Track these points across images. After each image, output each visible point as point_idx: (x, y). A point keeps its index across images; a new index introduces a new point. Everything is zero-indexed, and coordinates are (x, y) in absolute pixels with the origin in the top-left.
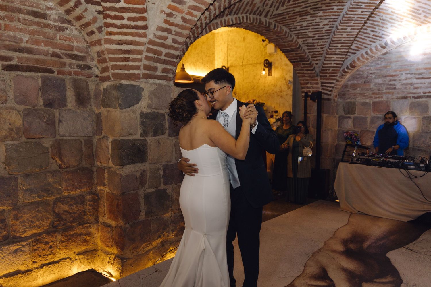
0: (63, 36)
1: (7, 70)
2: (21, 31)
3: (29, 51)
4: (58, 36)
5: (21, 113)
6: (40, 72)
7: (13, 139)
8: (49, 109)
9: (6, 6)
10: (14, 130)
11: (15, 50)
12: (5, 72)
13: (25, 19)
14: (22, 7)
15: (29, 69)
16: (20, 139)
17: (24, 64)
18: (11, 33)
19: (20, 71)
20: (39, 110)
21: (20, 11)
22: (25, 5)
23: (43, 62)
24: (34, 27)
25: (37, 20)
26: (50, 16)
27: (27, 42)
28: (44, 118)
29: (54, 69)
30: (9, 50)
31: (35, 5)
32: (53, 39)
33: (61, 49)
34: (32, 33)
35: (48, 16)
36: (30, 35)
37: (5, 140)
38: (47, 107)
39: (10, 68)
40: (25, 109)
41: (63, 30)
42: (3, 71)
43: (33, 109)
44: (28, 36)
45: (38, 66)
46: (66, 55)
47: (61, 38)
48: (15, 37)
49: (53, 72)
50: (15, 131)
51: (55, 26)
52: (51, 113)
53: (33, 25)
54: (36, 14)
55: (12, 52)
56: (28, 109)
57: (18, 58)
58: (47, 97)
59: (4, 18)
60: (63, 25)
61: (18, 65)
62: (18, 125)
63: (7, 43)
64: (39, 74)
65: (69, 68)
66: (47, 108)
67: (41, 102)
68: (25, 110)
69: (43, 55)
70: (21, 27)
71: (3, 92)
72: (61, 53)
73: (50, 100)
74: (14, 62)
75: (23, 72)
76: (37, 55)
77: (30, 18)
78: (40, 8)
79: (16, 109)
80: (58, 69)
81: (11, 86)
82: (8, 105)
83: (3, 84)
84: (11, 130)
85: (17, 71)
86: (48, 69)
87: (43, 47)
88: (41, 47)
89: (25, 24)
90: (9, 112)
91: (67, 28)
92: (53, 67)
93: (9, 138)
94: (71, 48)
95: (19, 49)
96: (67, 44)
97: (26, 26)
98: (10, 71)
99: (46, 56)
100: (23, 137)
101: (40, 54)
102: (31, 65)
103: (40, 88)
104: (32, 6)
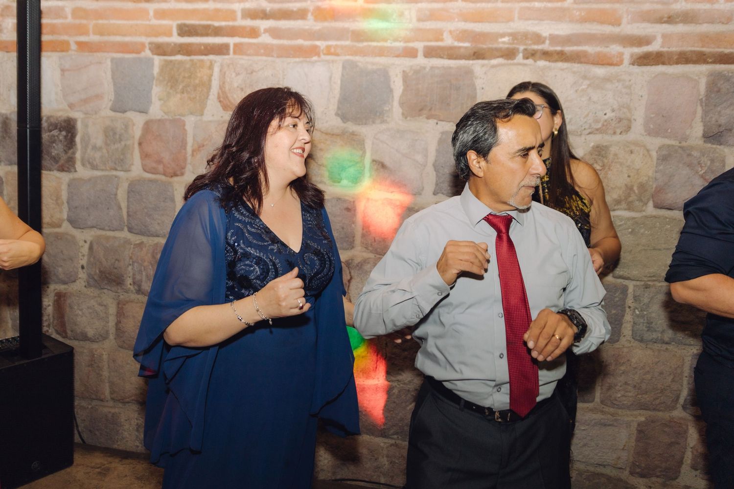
1: (640, 65)
3: (687, 18)
5: (654, 154)
6: (708, 63)
7: (630, 208)
8: (714, 146)
10: (635, 188)
11: (660, 21)
12: (636, 69)
15: (684, 58)
16: (644, 208)
17: (674, 49)
19: (663, 63)
20: (692, 148)
28: (701, 167)
30: (649, 21)
37: (616, 207)
38: (710, 142)
39: (645, 60)
40: (664, 146)
42: (631, 66)
43: (680, 147)
45: (704, 49)
50: (636, 191)
52: (717, 155)
55: (653, 25)
56: (669, 146)
57: (664, 36)
58: (713, 119)
61: (661, 52)
62: (644, 179)
63: (647, 7)
64: (704, 68)
66: (709, 145)
67: (698, 130)
68: (660, 148)
69: (720, 22)
71: (625, 110)
73: (720, 126)
74: (655, 47)
75: (671, 65)
76: (705, 25)
79: (645, 146)
81: (642, 96)
82: (631, 136)
83: (627, 94)
84: (629, 188)
85: (659, 65)
86: (726, 54)
88: (716, 6)
90: (632, 152)
93: (624, 205)
95: (669, 17)
98: (645, 65)
99: (727, 24)
100: (651, 204)
101: (712, 22)
102: (690, 49)
103: (702, 99)
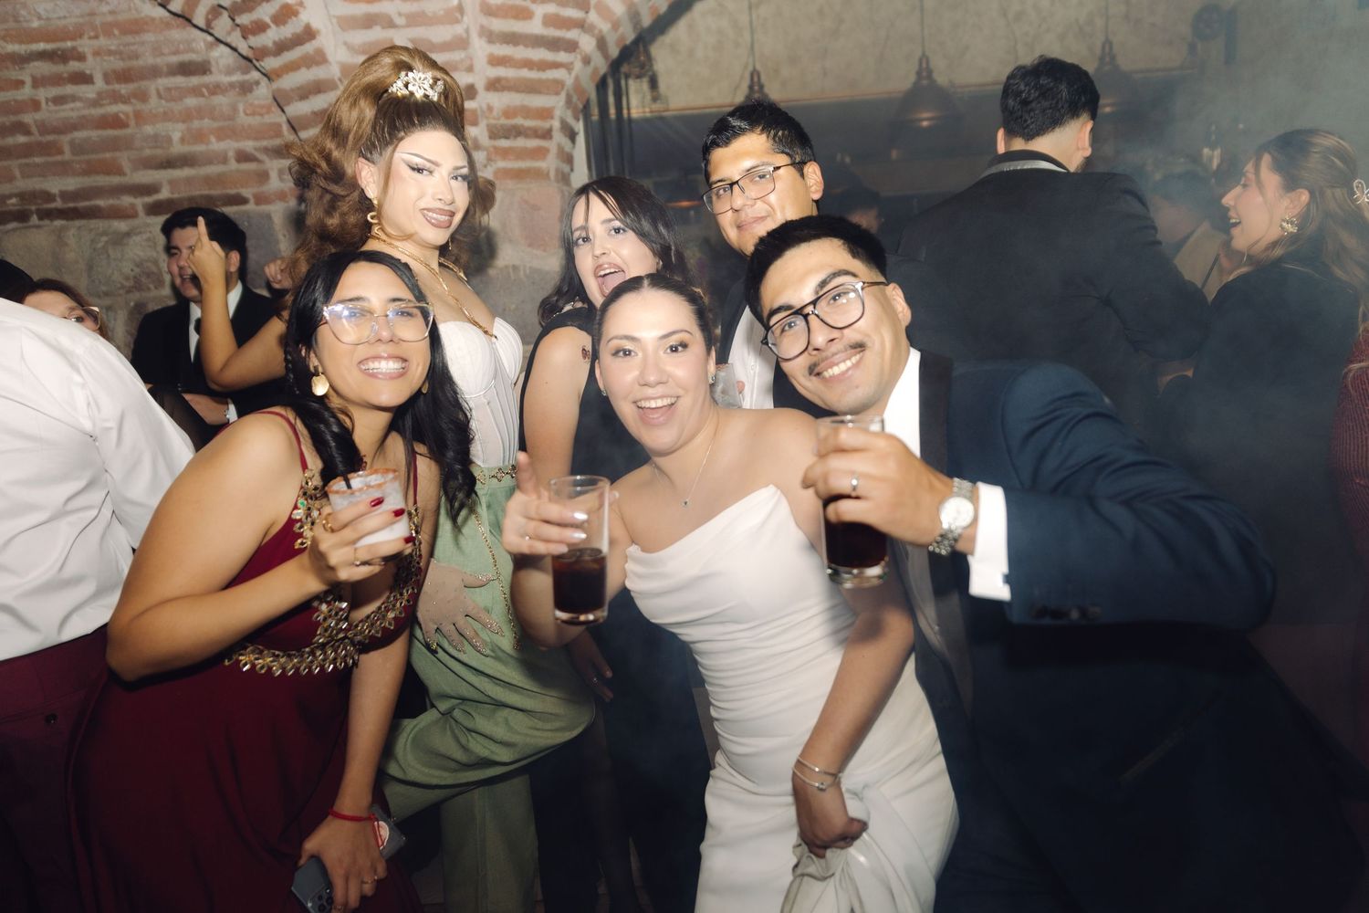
0: (251, 105)
2: (167, 117)
4: (241, 107)
9: (129, 69)
13: (169, 89)
14: (159, 61)
18: (149, 129)
21: (155, 72)
22: (162, 54)
23: (219, 180)
24: (191, 102)
25: (195, 80)
26: (217, 63)
27: (182, 140)
29: (247, 192)
31: (181, 46)
32: (230, 119)
33: (256, 139)
34: (187, 117)
35: (213, 63)
36: (184, 122)
41: (250, 90)
44: (181, 126)
46: (266, 150)
47: (248, 112)
48: (156, 137)
49: (244, 201)
51: (232, 85)
53: (186, 97)
54: (186, 69)
59: (129, 99)
60: (247, 77)
65: (282, 185)
70: (161, 110)
72: (256, 149)
77: (180, 81)
78: (193, 51)
80: (255, 190)
87: (216, 145)
89: (173, 100)
91: (257, 83)
92: (242, 187)
94: (275, 130)
96: (268, 121)
97: (173, 104)
104: (176, 52)
